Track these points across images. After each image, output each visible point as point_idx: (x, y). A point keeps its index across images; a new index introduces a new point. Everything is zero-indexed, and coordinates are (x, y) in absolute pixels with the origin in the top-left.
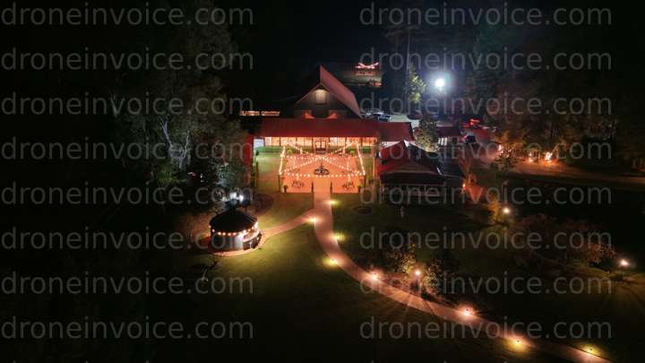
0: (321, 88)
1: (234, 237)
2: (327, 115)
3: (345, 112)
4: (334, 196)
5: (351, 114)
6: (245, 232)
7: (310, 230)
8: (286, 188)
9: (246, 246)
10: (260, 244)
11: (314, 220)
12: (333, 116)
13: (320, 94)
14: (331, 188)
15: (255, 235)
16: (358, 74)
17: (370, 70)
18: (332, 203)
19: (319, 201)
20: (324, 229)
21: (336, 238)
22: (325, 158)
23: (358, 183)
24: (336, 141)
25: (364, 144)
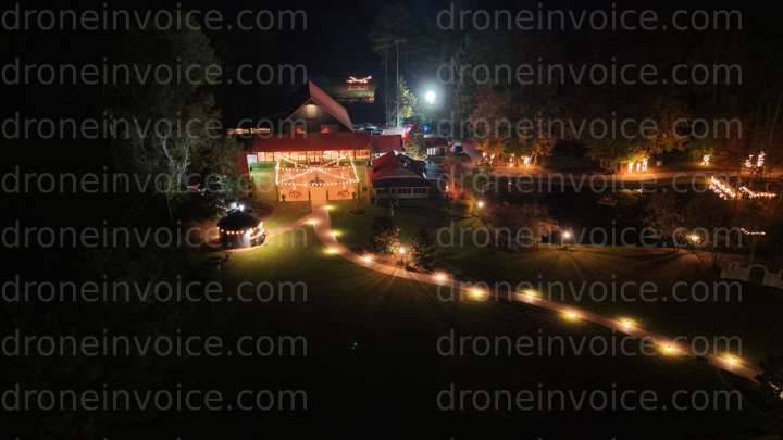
0: (312, 103)
1: (241, 235)
2: (320, 130)
3: (336, 126)
4: (330, 202)
5: (343, 128)
6: (251, 231)
7: (310, 229)
8: (283, 197)
9: (254, 243)
10: (266, 242)
11: (313, 222)
12: (326, 131)
13: (311, 109)
14: (327, 196)
15: (260, 234)
16: (350, 89)
17: (362, 85)
18: (329, 208)
19: (317, 207)
20: (322, 228)
21: (334, 234)
22: (320, 169)
23: (352, 190)
24: (329, 155)
25: (358, 157)
